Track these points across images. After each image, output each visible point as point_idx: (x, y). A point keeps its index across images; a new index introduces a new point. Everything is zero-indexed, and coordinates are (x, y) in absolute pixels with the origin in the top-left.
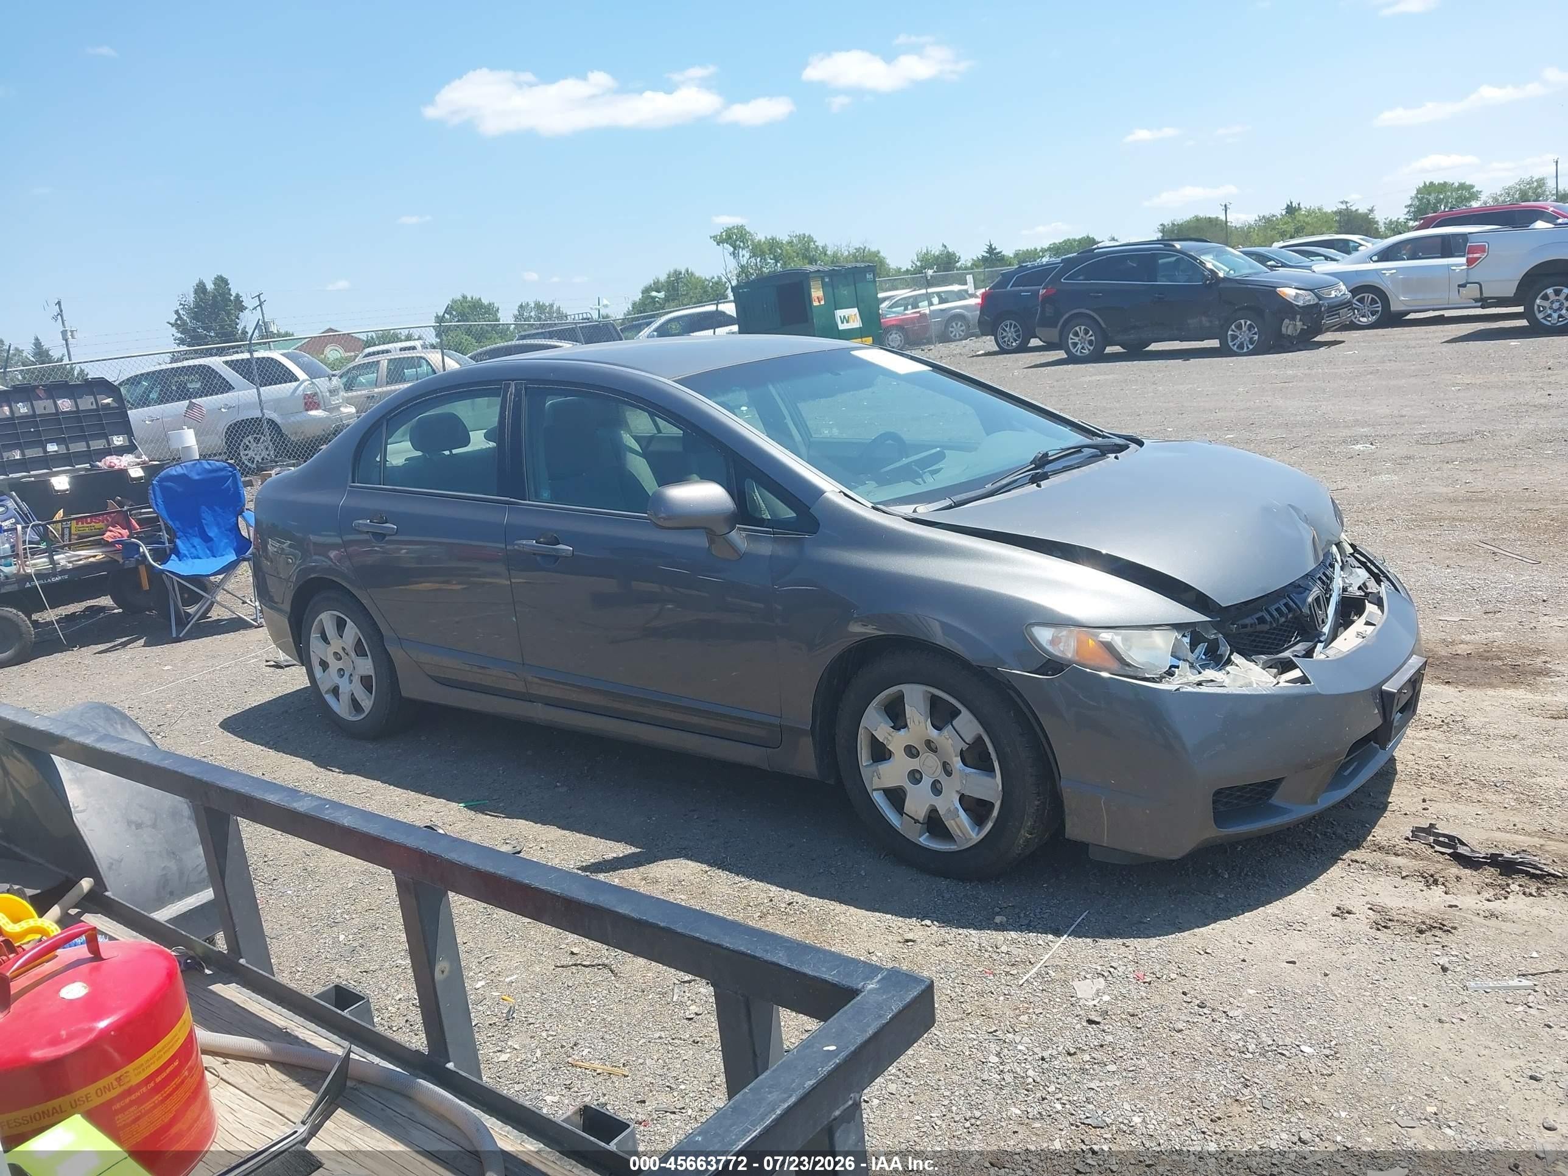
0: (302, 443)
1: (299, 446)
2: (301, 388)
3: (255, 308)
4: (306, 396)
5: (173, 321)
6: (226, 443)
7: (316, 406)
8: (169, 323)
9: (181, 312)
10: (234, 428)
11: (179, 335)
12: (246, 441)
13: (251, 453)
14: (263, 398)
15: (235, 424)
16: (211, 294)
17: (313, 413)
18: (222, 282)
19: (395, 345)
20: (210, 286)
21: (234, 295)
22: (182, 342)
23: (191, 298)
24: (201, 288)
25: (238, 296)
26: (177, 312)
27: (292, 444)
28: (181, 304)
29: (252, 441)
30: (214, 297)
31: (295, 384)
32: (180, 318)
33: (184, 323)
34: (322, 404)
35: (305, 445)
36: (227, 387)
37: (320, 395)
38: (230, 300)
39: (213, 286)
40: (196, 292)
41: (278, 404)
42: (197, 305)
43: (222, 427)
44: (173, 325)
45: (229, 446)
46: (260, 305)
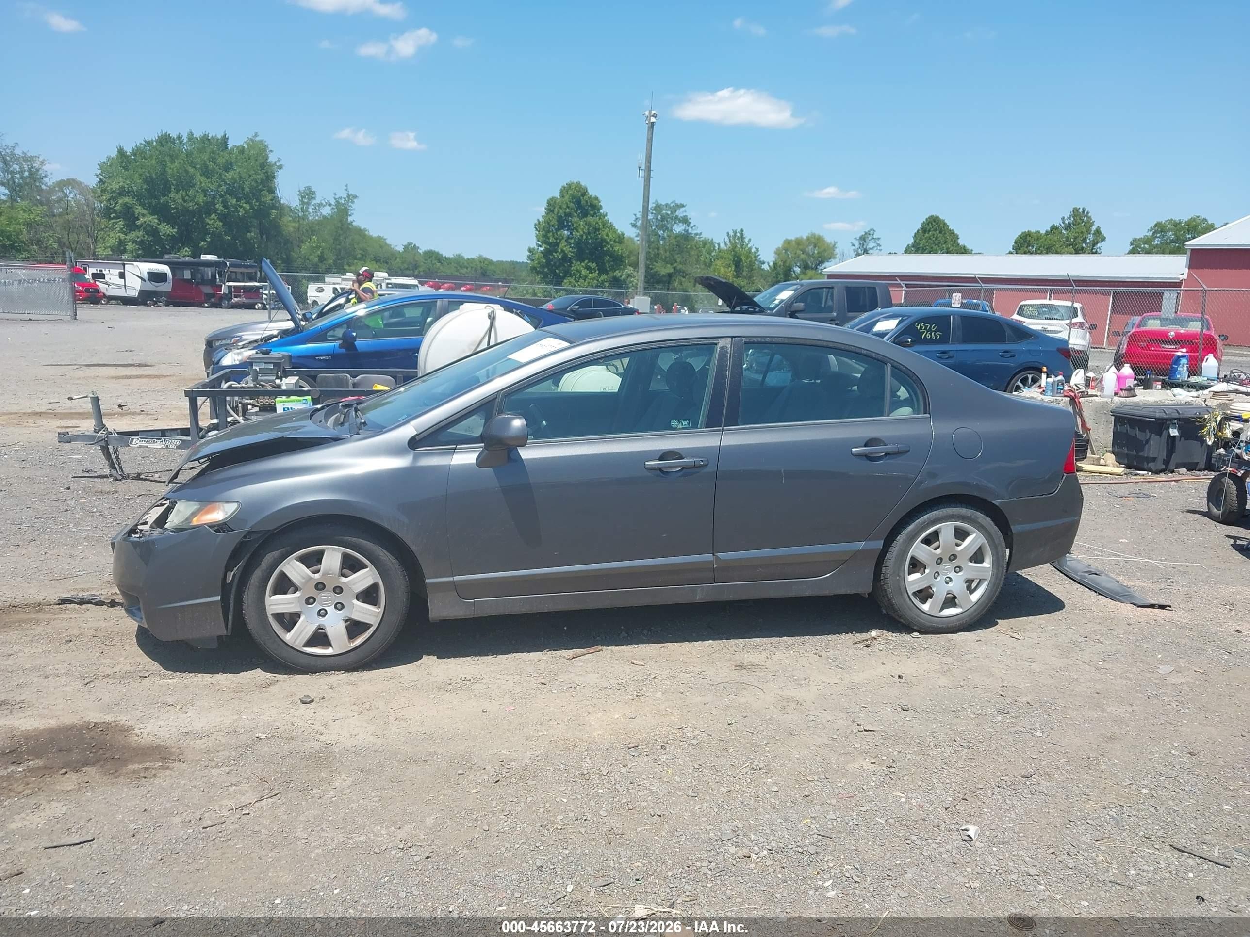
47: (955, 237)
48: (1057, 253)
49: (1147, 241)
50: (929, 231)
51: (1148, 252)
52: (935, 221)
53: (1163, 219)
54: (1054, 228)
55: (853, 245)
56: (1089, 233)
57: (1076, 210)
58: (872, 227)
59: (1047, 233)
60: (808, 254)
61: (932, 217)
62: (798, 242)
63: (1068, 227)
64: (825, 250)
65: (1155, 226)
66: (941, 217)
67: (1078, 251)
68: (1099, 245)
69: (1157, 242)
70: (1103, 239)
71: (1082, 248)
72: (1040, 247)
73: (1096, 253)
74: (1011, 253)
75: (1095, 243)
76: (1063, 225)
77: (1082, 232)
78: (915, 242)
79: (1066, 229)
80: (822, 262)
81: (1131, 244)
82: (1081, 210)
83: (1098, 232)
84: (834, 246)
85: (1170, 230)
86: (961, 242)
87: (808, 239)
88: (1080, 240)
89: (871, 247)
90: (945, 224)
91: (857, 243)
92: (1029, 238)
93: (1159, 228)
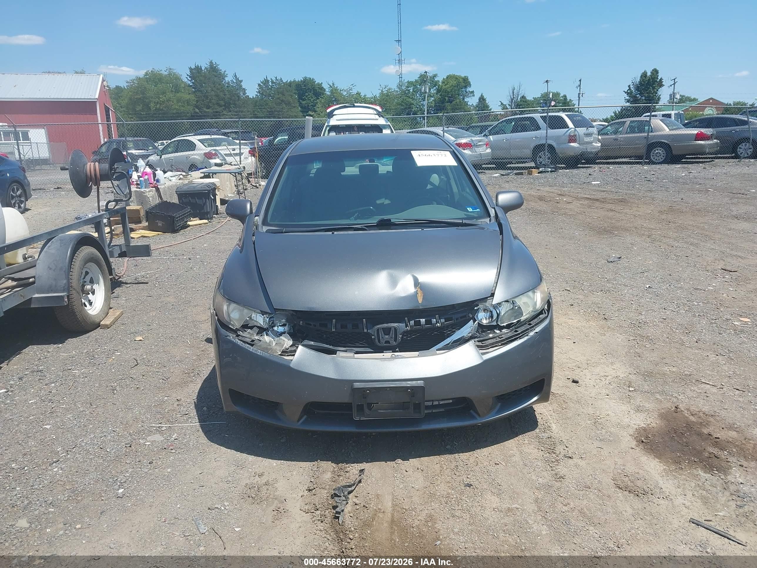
0: (564, 158)
1: (563, 159)
2: (569, 132)
3: (671, 85)
4: (570, 136)
5: (626, 91)
6: (533, 153)
7: (574, 141)
8: (624, 91)
9: (631, 86)
10: (538, 147)
11: (628, 98)
12: (540, 154)
13: (541, 160)
14: (548, 135)
15: (539, 145)
16: (648, 78)
17: (572, 144)
18: (655, 72)
19: (659, 113)
20: (649, 74)
21: (659, 78)
22: (628, 101)
23: (638, 80)
24: (644, 75)
25: (661, 79)
26: (629, 86)
27: (559, 158)
28: (632, 82)
29: (543, 154)
30: (649, 80)
31: (567, 129)
32: (630, 89)
33: (632, 92)
34: (578, 140)
35: (565, 159)
36: (538, 128)
37: (577, 136)
38: (657, 82)
39: (650, 74)
40: (641, 77)
41: (557, 138)
42: (640, 83)
43: (532, 146)
44: (626, 93)
45: (534, 155)
46: (674, 84)
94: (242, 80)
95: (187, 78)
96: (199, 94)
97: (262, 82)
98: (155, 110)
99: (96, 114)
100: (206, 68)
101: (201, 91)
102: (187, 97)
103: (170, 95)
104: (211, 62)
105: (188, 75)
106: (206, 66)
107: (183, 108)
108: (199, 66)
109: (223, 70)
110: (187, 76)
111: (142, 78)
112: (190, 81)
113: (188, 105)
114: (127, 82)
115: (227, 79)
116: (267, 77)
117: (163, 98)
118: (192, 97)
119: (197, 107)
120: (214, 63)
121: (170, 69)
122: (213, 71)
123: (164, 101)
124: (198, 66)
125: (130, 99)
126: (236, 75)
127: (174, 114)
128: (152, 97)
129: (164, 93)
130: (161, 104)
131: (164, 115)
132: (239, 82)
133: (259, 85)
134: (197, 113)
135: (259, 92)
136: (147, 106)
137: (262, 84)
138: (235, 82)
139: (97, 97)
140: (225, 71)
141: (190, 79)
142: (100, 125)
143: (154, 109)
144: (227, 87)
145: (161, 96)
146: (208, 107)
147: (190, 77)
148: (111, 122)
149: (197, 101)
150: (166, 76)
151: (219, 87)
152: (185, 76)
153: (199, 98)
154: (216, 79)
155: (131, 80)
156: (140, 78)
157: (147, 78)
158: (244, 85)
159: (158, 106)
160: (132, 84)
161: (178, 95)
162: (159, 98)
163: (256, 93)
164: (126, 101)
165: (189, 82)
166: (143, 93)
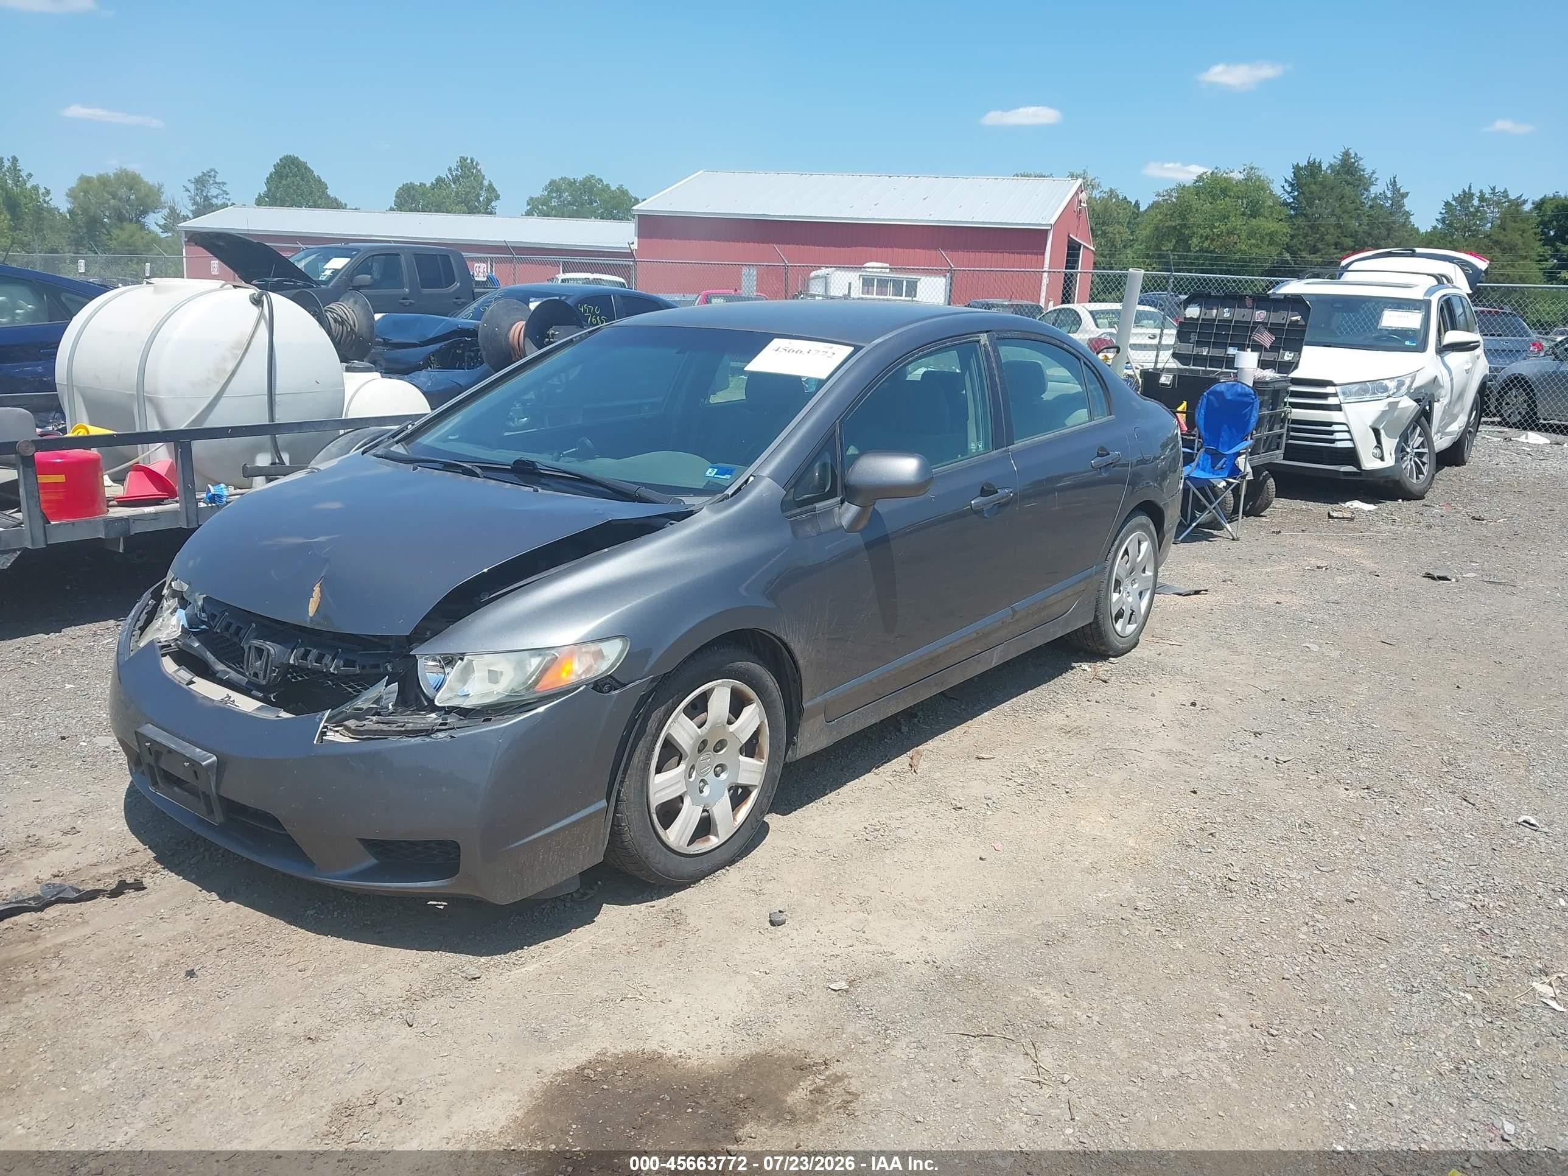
47: (322, 186)
48: (448, 212)
49: (545, 201)
50: (287, 176)
51: (546, 215)
52: (293, 164)
53: (557, 178)
54: (439, 180)
55: (188, 190)
56: (481, 189)
57: (463, 160)
58: (212, 167)
59: (433, 187)
60: (120, 199)
61: (287, 158)
62: (104, 181)
63: (456, 180)
64: (147, 196)
65: (550, 184)
66: (302, 159)
67: (472, 210)
68: (493, 204)
69: (554, 203)
70: (497, 197)
71: (476, 207)
72: (428, 203)
73: (491, 213)
74: (392, 209)
75: (489, 201)
76: (450, 176)
77: (474, 188)
78: (269, 190)
79: (454, 183)
80: (145, 213)
81: (528, 204)
82: (469, 161)
83: (491, 188)
84: (159, 189)
85: (565, 190)
86: (330, 192)
87: (118, 177)
88: (472, 196)
89: (215, 194)
90: (307, 168)
91: (192, 187)
92: (412, 193)
93: (554, 187)
94: (1407, 193)
95: (1283, 187)
96: (1301, 222)
97: (1455, 199)
98: (1200, 251)
99: (1043, 254)
100: (1331, 165)
101: (1306, 216)
102: (1271, 226)
103: (1236, 222)
104: (1346, 154)
105: (1286, 181)
106: (1333, 161)
107: (1256, 250)
108: (1318, 160)
109: (1368, 171)
110: (1283, 183)
111: (1189, 187)
112: (1289, 193)
113: (1270, 244)
114: (1158, 195)
115: (1374, 190)
116: (1470, 188)
117: (1220, 227)
118: (1285, 228)
119: (1288, 248)
120: (1353, 155)
121: (1252, 169)
122: (1347, 173)
123: (1222, 232)
124: (1314, 162)
125: (1157, 229)
126: (1395, 181)
127: (1236, 260)
128: (1199, 226)
129: (1225, 218)
130: (1213, 240)
131: (1215, 263)
132: (1399, 197)
133: (1447, 204)
134: (1287, 262)
135: (1443, 221)
136: (1183, 242)
137: (1454, 203)
138: (1389, 195)
139: (1052, 222)
140: (1374, 173)
141: (1289, 189)
142: (1045, 275)
143: (1197, 249)
144: (1371, 207)
145: (1217, 224)
146: (1314, 250)
147: (1291, 185)
148: (1079, 270)
149: (1292, 237)
150: (1239, 182)
151: (1351, 207)
152: (1279, 183)
153: (1298, 228)
154: (1348, 190)
155: (1167, 191)
156: (1184, 186)
157: (1199, 187)
158: (1408, 205)
159: (1206, 244)
160: (1166, 198)
161: (1254, 222)
162: (1212, 227)
163: (1435, 223)
164: (1147, 232)
165: (1287, 196)
166: (1184, 218)
